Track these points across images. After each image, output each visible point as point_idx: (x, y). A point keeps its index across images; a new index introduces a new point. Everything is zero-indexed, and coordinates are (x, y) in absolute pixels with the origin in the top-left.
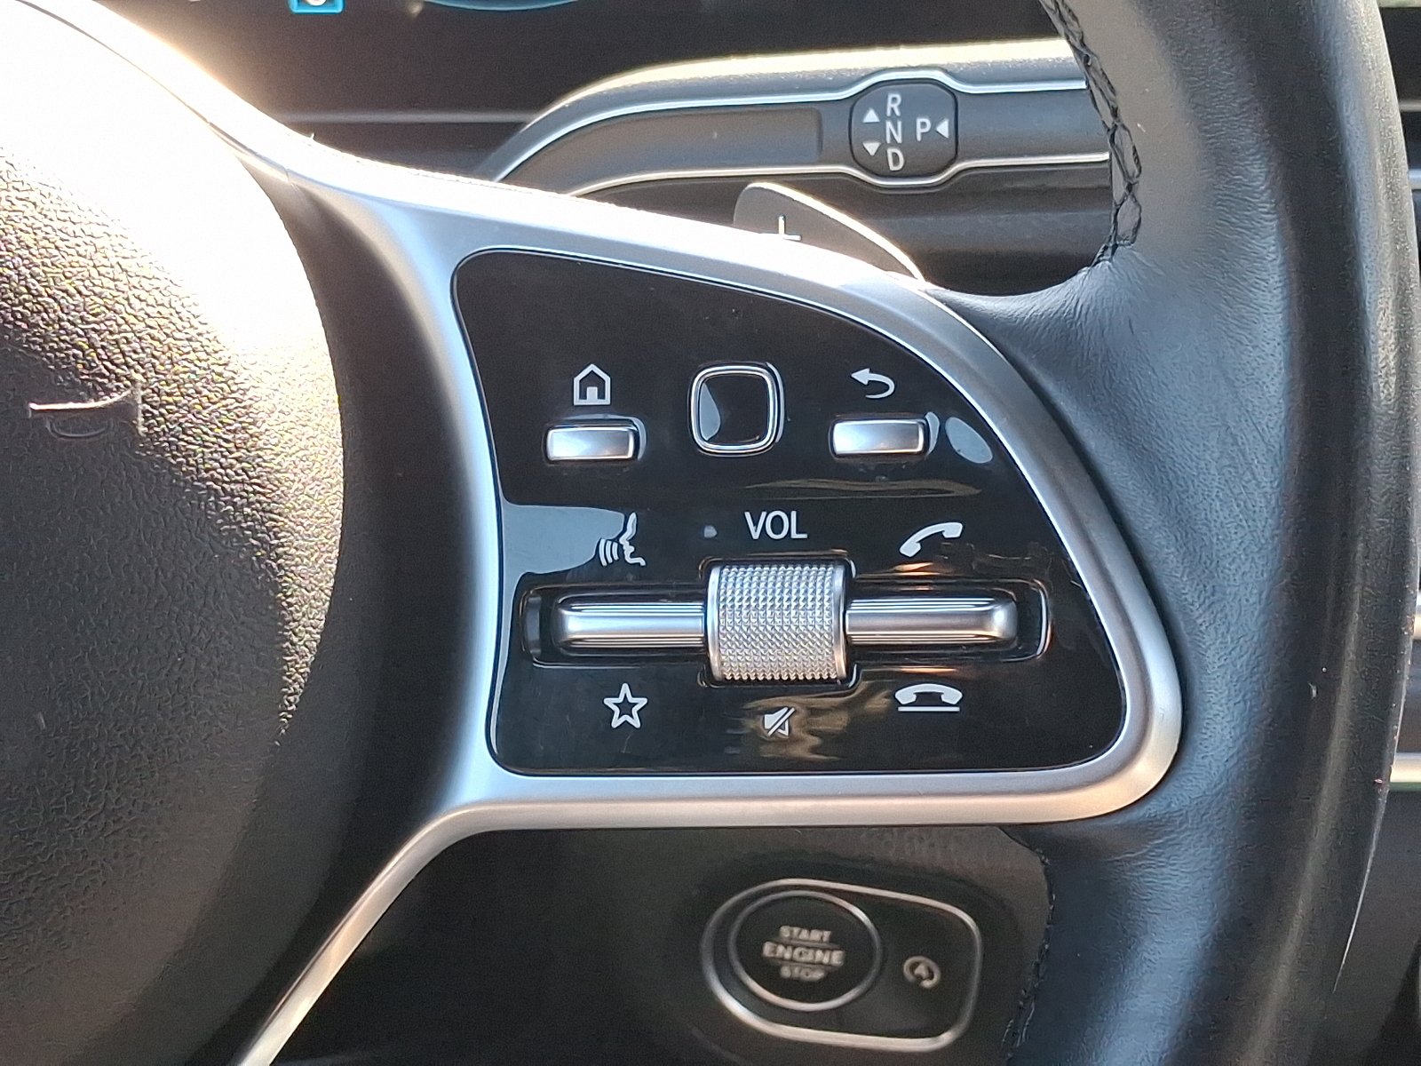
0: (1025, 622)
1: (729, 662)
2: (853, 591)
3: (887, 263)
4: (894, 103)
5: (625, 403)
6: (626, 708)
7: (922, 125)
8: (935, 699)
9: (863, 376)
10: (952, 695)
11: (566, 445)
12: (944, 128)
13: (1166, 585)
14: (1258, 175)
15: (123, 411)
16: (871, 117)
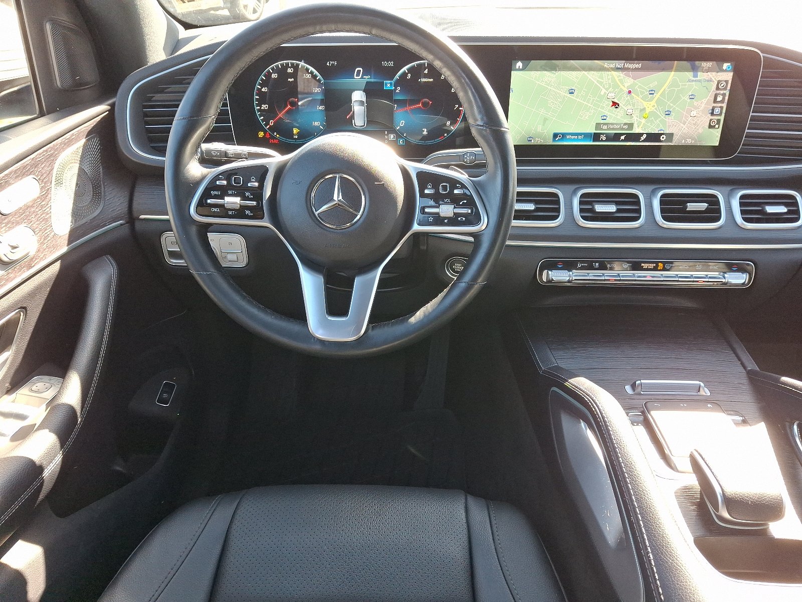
0: (472, 211)
1: (442, 215)
2: (455, 208)
3: (462, 174)
5: (433, 188)
6: (431, 219)
8: (462, 219)
9: (458, 185)
10: (464, 219)
11: (426, 191)
13: (487, 208)
14: (499, 165)
15: (383, 184)
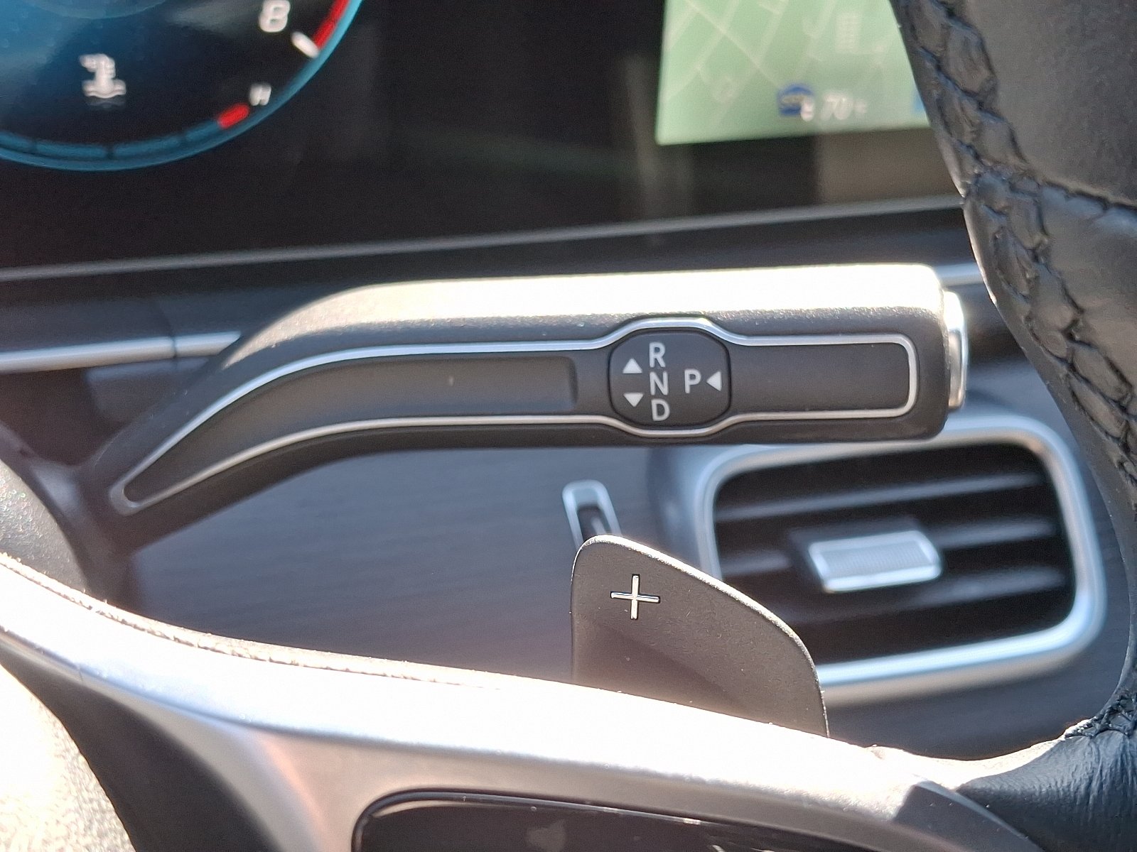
4: (657, 354)
7: (691, 377)
12: (716, 381)
16: (632, 367)
